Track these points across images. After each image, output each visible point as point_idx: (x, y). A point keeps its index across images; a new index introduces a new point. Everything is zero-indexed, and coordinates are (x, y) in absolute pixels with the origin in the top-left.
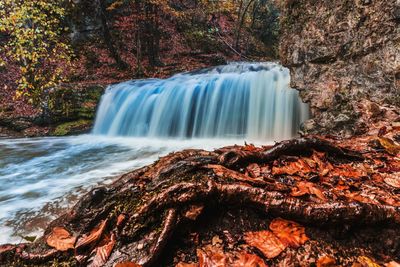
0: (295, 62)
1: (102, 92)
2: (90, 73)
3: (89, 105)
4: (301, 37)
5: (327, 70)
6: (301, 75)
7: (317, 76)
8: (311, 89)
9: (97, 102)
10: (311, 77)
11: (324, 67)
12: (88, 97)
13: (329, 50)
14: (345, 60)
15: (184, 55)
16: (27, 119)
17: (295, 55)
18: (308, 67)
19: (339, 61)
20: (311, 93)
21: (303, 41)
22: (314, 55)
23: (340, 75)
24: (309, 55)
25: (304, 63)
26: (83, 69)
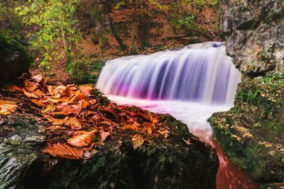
0: (225, 30)
2: (103, 52)
3: (94, 73)
4: (229, 6)
5: (251, 34)
6: (232, 42)
7: (244, 42)
8: (240, 55)
10: (239, 43)
11: (249, 32)
13: (251, 15)
14: (268, 23)
15: (170, 38)
17: (226, 24)
18: (236, 34)
19: (262, 25)
20: (240, 59)
21: (230, 9)
22: (239, 21)
23: (263, 39)
24: (236, 22)
25: (232, 31)
26: (99, 50)
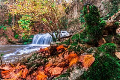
1: (34, 36)
9: (33, 38)
12: (31, 37)
16: (16, 41)
